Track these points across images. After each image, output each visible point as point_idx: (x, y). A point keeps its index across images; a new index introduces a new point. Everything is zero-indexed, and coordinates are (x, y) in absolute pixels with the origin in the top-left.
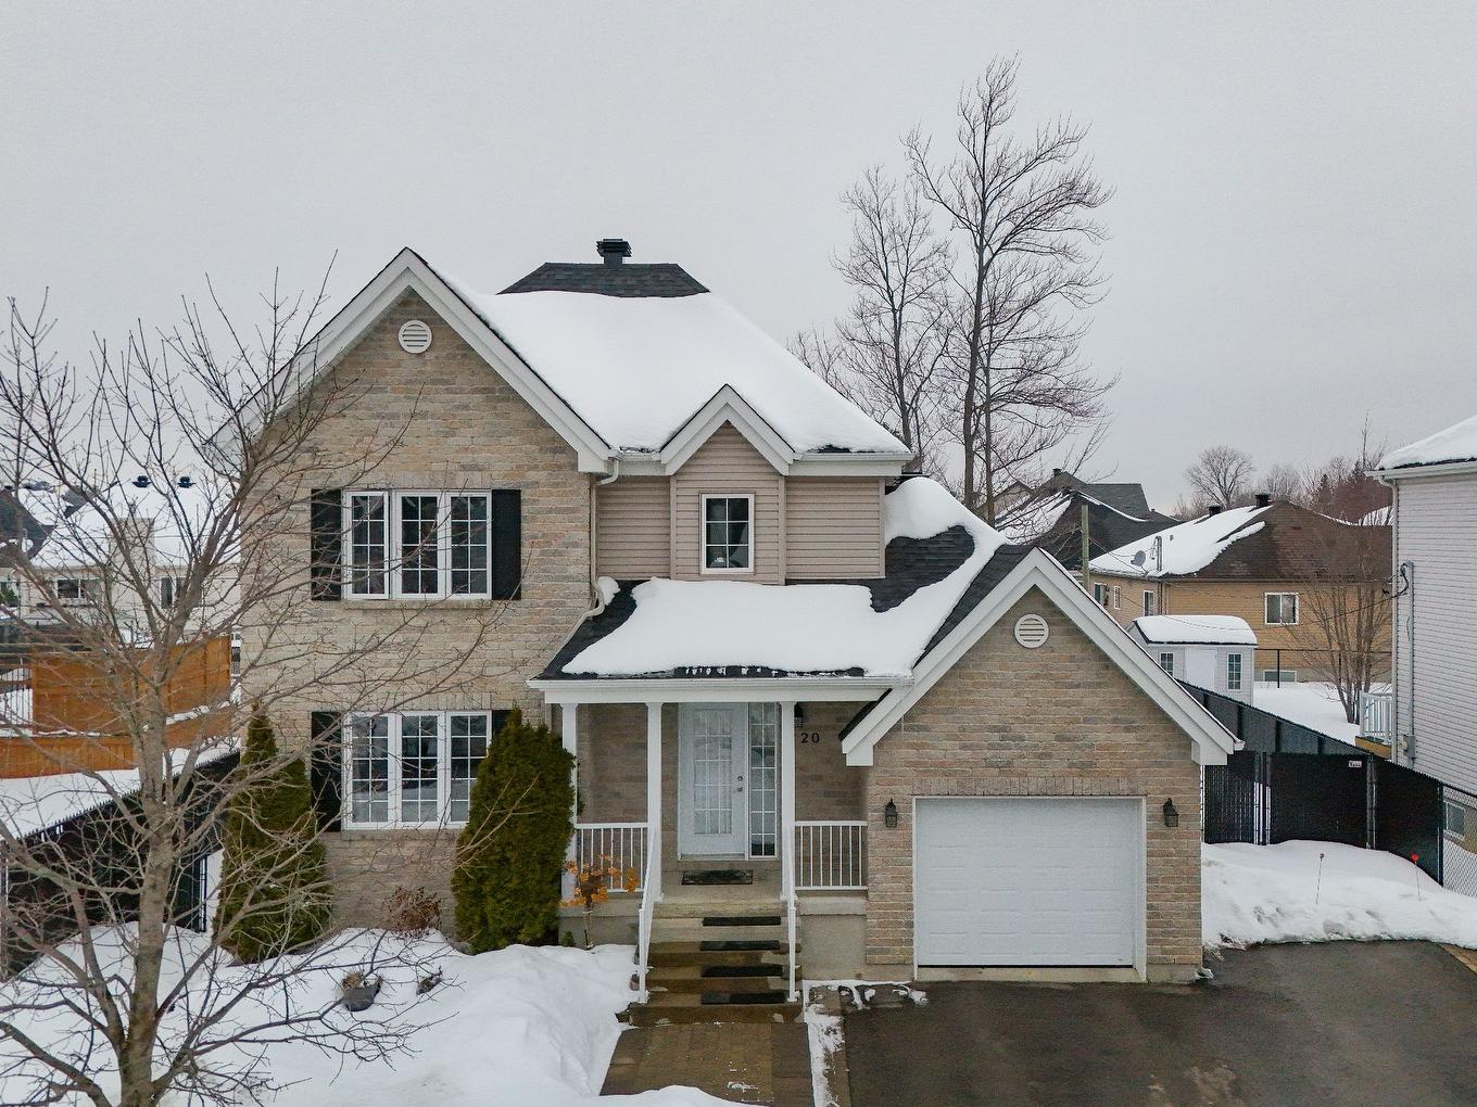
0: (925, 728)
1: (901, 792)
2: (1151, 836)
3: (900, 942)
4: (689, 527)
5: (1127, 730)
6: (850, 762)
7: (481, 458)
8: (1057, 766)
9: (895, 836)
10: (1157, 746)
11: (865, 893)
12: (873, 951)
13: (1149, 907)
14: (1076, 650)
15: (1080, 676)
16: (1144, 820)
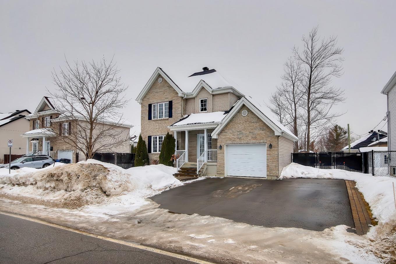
0: (226, 132)
1: (222, 144)
2: (267, 151)
3: (222, 170)
4: (198, 105)
5: (263, 130)
6: (213, 138)
7: (168, 97)
8: (250, 138)
9: (221, 151)
10: (268, 133)
11: (217, 162)
12: (218, 172)
13: (267, 165)
14: (253, 116)
15: (254, 120)
16: (266, 148)
